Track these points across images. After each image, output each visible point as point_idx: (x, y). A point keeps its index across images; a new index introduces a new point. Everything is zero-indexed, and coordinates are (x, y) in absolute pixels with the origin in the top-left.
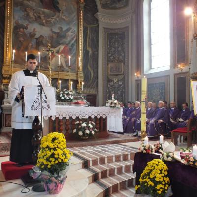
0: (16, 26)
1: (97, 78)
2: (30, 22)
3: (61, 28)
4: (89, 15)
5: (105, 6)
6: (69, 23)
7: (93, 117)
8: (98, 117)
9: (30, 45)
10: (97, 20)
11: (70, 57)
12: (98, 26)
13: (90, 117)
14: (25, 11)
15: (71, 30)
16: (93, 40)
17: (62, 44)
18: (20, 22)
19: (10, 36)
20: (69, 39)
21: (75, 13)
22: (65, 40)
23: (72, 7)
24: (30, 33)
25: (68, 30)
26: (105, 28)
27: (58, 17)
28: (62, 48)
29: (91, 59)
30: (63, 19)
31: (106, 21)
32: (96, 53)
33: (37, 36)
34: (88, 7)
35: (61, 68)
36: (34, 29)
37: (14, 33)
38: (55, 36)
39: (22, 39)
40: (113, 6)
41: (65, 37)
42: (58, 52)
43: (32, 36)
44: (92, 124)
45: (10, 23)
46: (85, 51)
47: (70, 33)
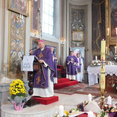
0: (112, 12)
18: (115, 8)
19: (109, 20)
37: (111, 17)
45: (109, 11)
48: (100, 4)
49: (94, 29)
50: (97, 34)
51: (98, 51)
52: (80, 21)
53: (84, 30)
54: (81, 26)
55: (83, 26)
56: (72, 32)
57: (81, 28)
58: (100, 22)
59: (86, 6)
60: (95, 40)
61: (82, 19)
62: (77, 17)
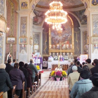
1: (80, 50)
2: (56, 36)
3: (66, 36)
4: (76, 28)
5: (82, 24)
6: (68, 33)
7: (63, 64)
8: (65, 64)
9: (56, 43)
10: (80, 30)
11: (68, 45)
12: (80, 32)
13: (62, 65)
14: (54, 32)
15: (69, 36)
16: (78, 37)
17: (67, 41)
18: (53, 36)
19: (50, 41)
20: (69, 38)
21: (71, 29)
22: (67, 39)
23: (70, 27)
24: (56, 39)
25: (68, 36)
26: (83, 32)
27: (65, 32)
28: (66, 42)
29: (77, 44)
30: (67, 32)
31: (83, 29)
32: (80, 42)
33: (58, 40)
34: (76, 26)
35: (66, 49)
36: (57, 38)
38: (64, 39)
39: (54, 41)
40: (86, 23)
41: (67, 38)
42: (65, 44)
43: (57, 40)
44: (62, 66)
46: (75, 42)
47: (69, 37)
48: (46, 33)
49: (44, 44)
50: (45, 47)
51: (45, 55)
52: (37, 40)
53: (39, 44)
54: (37, 42)
55: (38, 42)
56: (34, 45)
57: (37, 43)
58: (46, 41)
59: (40, 33)
60: (44, 49)
61: (38, 39)
62: (36, 38)
